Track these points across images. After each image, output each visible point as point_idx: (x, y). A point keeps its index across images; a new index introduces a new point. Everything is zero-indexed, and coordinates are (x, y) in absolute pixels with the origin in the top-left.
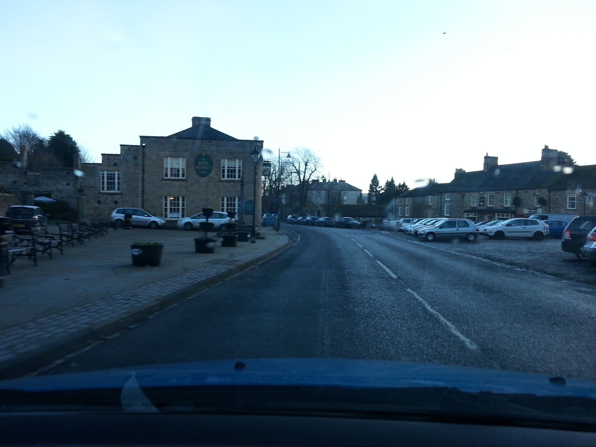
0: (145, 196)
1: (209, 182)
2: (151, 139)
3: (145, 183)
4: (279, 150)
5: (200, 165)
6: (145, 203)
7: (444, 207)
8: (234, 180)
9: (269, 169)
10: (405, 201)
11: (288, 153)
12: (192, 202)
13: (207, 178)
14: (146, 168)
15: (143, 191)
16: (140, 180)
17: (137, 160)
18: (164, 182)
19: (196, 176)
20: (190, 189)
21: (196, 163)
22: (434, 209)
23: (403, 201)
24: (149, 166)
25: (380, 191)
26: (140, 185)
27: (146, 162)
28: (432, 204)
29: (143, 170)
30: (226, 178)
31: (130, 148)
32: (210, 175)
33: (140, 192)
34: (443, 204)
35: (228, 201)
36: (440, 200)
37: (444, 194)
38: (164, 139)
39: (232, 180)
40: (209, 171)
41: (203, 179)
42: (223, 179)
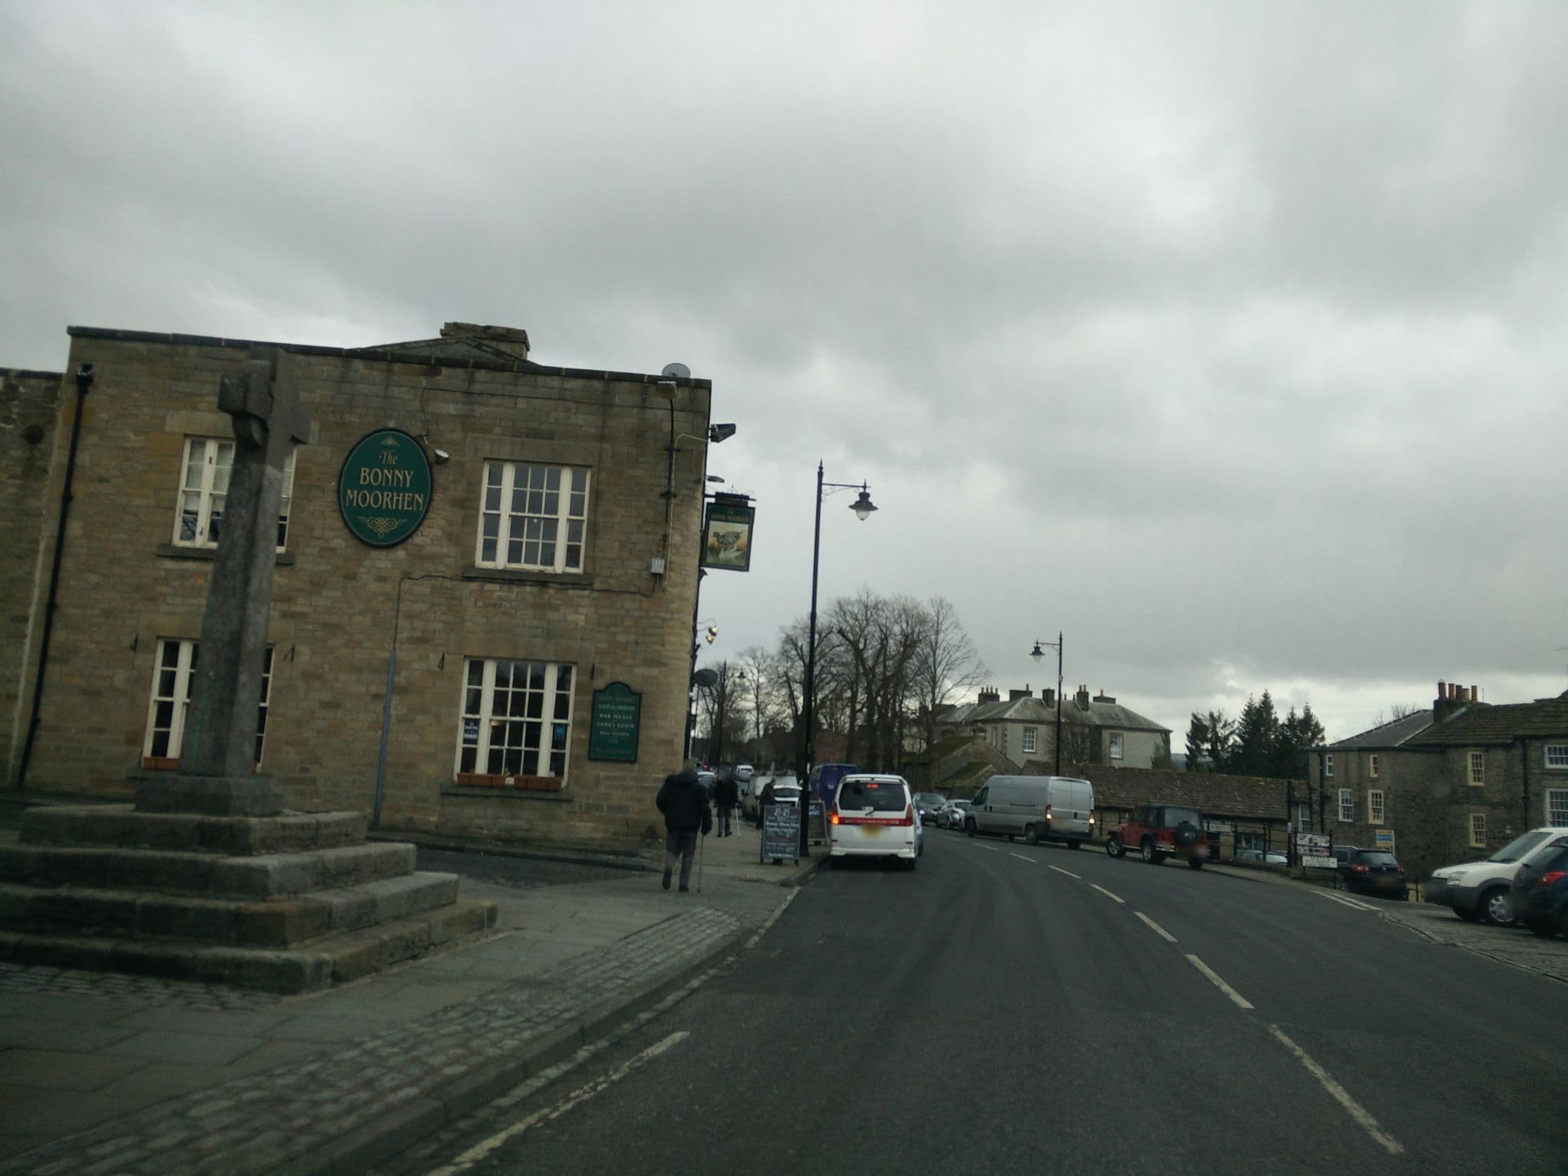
0: (59, 636)
1: (407, 575)
2: (126, 344)
3: (68, 564)
4: (820, 475)
5: (370, 488)
6: (53, 670)
7: (1540, 796)
8: (542, 573)
9: (744, 537)
10: (1361, 766)
11: (862, 490)
12: (309, 676)
13: (400, 553)
14: (79, 489)
15: (51, 607)
16: (42, 546)
17: (42, 446)
18: (169, 564)
19: (340, 541)
20: (305, 609)
21: (347, 478)
22: (1493, 805)
23: (1353, 766)
24: (103, 480)
25: (1227, 738)
26: (40, 577)
27: (84, 458)
28: (1481, 784)
29: (67, 498)
30: (501, 561)
31: (14, 382)
32: (417, 539)
33: (34, 611)
34: (1533, 787)
35: (501, 680)
36: (1519, 769)
37: (1537, 744)
38: (192, 350)
39: (528, 573)
40: (414, 521)
41: (381, 561)
42: (488, 565)
